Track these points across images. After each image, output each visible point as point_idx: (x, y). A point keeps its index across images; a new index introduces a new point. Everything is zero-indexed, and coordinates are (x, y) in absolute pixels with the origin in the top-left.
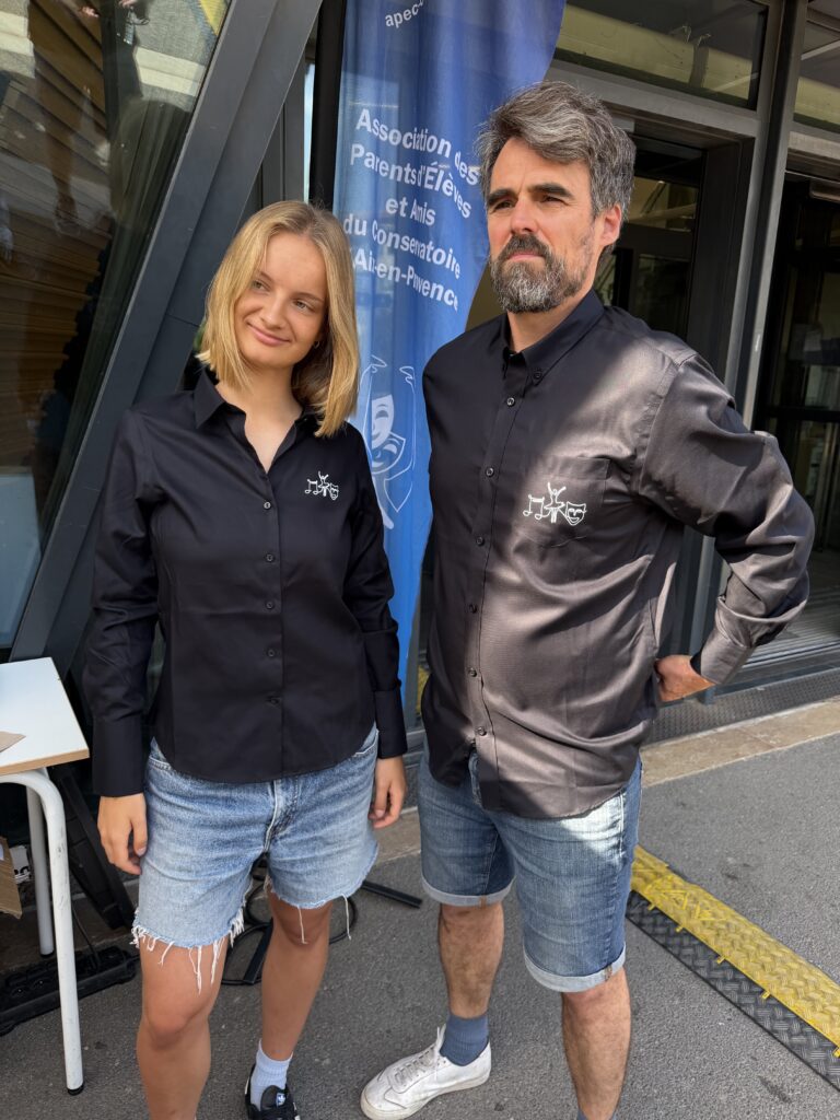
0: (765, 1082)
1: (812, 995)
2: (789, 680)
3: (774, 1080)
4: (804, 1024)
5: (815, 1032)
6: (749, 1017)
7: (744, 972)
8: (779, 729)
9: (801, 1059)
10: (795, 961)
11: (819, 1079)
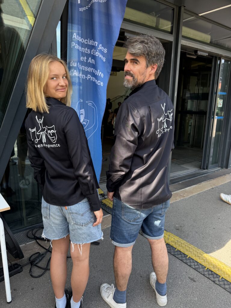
0: (189, 278)
1: (199, 255)
2: (187, 180)
3: (192, 277)
4: (198, 263)
5: (200, 264)
6: (184, 263)
7: (183, 252)
8: (186, 192)
9: (198, 271)
10: (194, 248)
11: (202, 275)
